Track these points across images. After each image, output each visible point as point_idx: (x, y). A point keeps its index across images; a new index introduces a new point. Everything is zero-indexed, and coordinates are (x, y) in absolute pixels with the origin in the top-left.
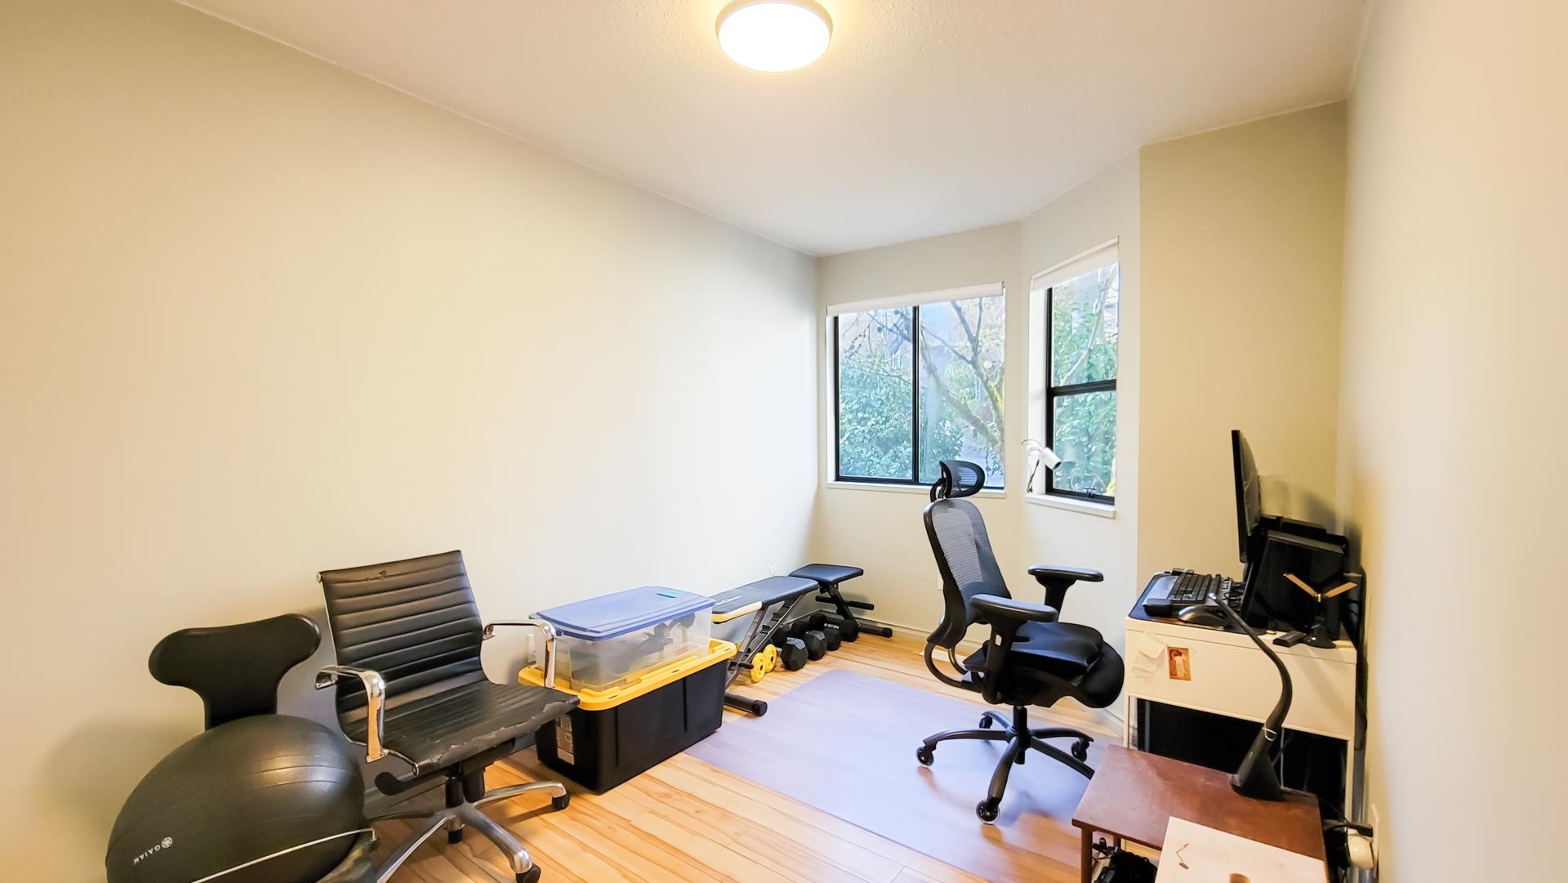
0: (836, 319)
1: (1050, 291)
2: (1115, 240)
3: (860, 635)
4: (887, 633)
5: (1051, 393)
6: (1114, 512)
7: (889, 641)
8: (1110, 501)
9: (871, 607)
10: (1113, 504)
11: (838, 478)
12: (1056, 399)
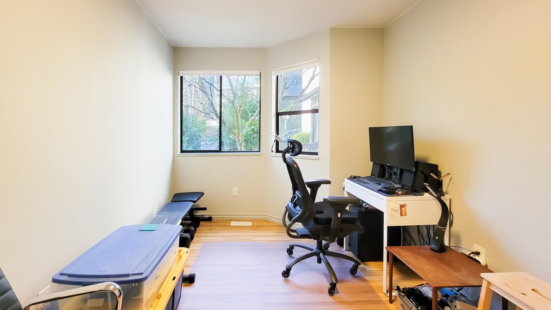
0: (182, 77)
1: (278, 76)
2: (318, 59)
3: (201, 223)
4: (210, 219)
5: (278, 114)
6: (319, 157)
7: (212, 222)
8: (316, 154)
9: (205, 209)
10: (318, 155)
11: (182, 151)
12: (280, 116)
